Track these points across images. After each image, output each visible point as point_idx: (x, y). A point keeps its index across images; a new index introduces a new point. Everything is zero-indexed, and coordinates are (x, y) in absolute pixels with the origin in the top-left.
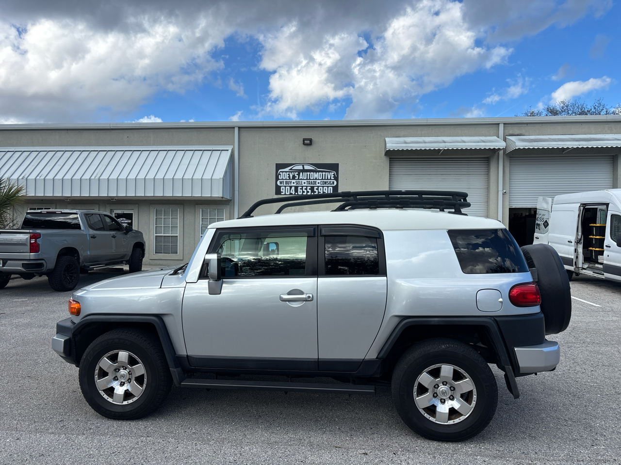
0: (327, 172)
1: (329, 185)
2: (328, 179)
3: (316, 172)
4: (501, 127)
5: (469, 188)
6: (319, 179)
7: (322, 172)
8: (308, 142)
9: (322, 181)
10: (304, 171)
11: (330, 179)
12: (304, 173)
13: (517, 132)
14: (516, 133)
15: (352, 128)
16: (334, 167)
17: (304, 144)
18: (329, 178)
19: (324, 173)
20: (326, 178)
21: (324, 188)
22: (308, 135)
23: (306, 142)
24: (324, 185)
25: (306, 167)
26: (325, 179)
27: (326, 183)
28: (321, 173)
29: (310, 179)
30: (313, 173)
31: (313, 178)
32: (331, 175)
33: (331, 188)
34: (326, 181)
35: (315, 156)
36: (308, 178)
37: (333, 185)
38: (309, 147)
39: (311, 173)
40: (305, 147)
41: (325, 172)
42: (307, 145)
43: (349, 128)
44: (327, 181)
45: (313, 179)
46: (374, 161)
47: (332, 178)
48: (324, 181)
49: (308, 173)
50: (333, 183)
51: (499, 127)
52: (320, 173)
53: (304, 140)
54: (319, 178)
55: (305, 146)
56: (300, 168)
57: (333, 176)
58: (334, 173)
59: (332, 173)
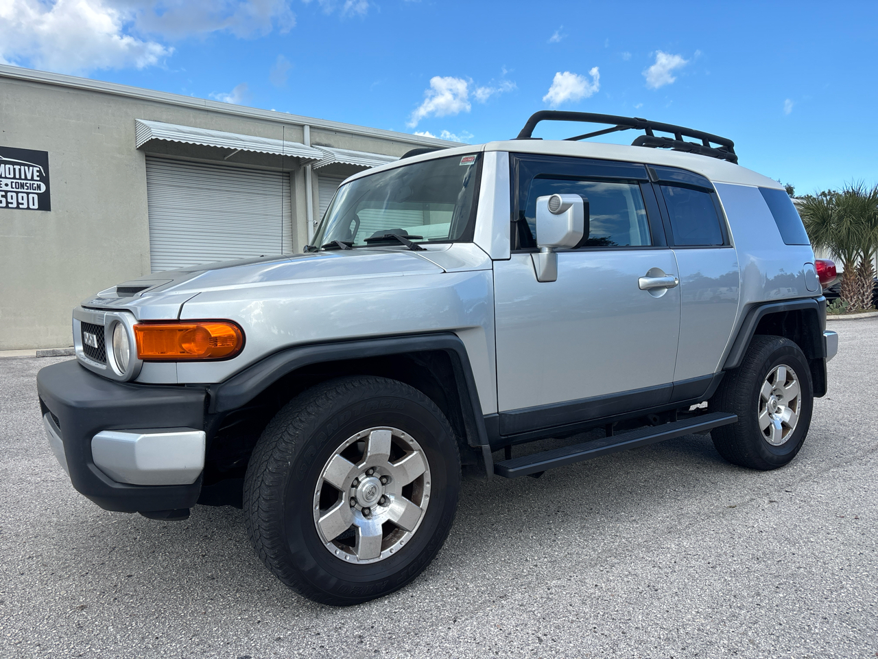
0: (24, 165)
1: (29, 191)
2: (26, 179)
3: (1, 162)
4: (307, 129)
5: (267, 215)
6: (6, 178)
7: (13, 164)
9: (15, 181)
11: (32, 179)
13: (325, 141)
14: (324, 143)
15: (71, 91)
16: (40, 158)
18: (29, 177)
19: (17, 167)
20: (23, 177)
21: (20, 195)
24: (19, 190)
26: (20, 178)
27: (22, 186)
28: (11, 167)
32: (33, 171)
33: (36, 197)
34: (22, 181)
37: (39, 192)
41: (20, 164)
43: (66, 91)
44: (25, 182)
46: (118, 156)
47: (35, 178)
48: (19, 181)
50: (39, 187)
51: (303, 130)
52: (7, 166)
54: (8, 176)
57: (38, 174)
58: (38, 169)
59: (35, 169)
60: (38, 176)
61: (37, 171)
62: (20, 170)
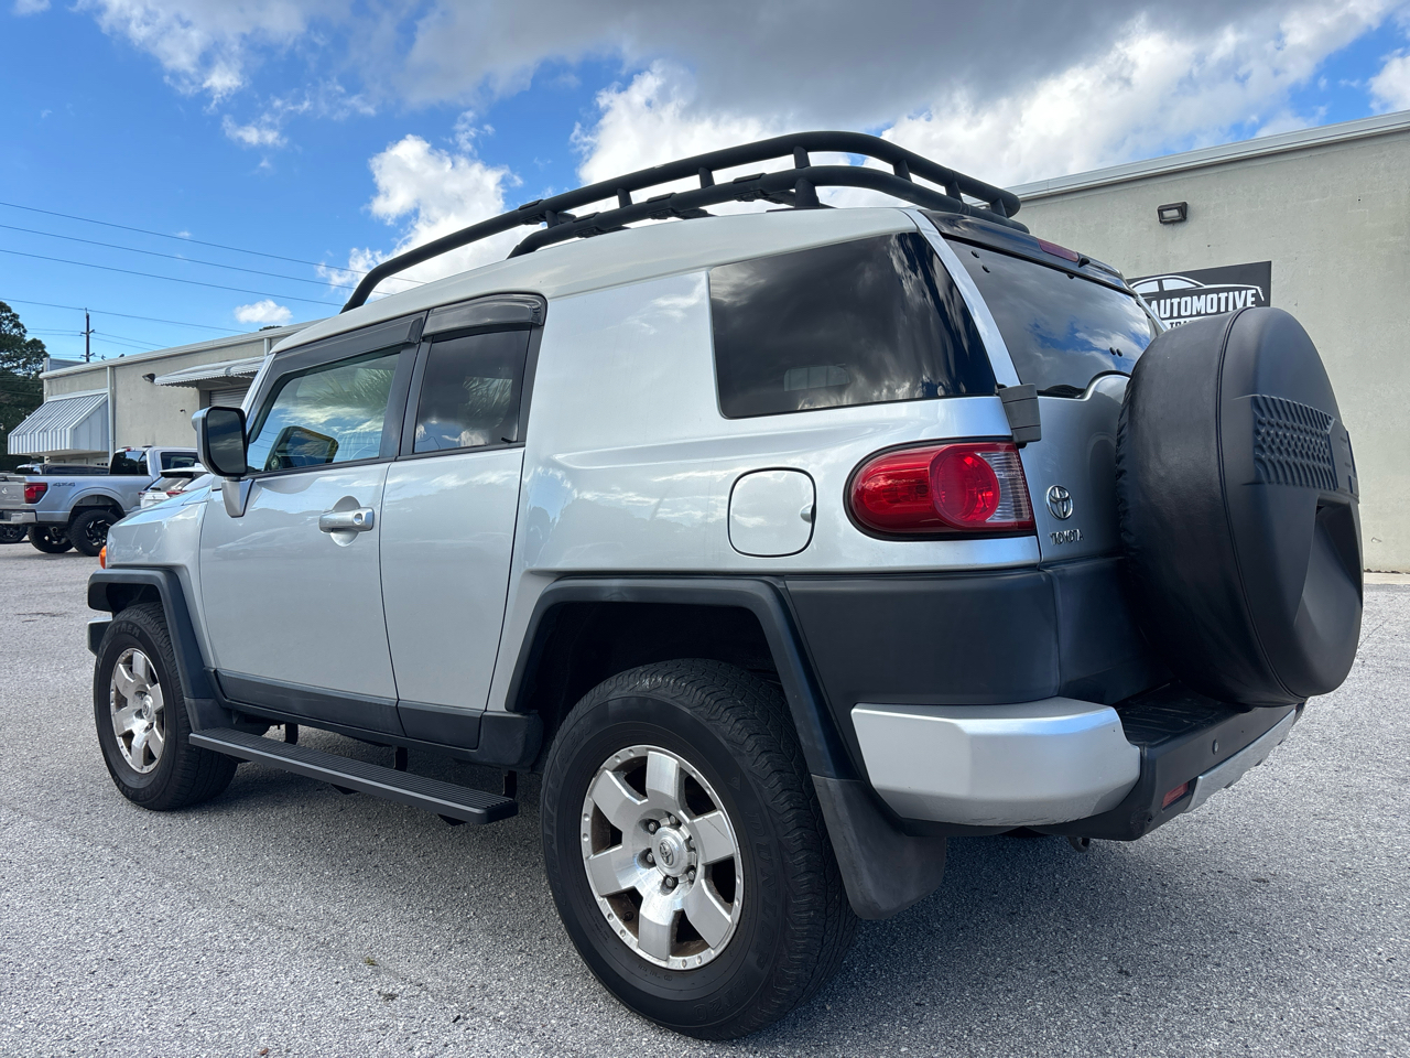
0: (1234, 289)
3: (1198, 293)
7: (1217, 291)
8: (1175, 213)
10: (1162, 295)
12: (1162, 302)
15: (1315, 153)
16: (1259, 274)
17: (1163, 221)
18: (1240, 308)
19: (1223, 296)
20: (1231, 309)
22: (1171, 194)
23: (1167, 214)
25: (1169, 285)
26: (1227, 312)
28: (1215, 296)
29: (1180, 316)
30: (1188, 299)
31: (1188, 313)
32: (1247, 296)
35: (1192, 249)
36: (1175, 314)
38: (1179, 228)
39: (1184, 299)
40: (1168, 229)
41: (1227, 290)
42: (1173, 222)
45: (1191, 316)
49: (1176, 301)
52: (1209, 296)
53: (1160, 211)
55: (1165, 227)
56: (1153, 287)
57: (1253, 299)
58: (1254, 291)
59: (1250, 292)
60: (1253, 303)
61: (1253, 295)
62: (1227, 298)
